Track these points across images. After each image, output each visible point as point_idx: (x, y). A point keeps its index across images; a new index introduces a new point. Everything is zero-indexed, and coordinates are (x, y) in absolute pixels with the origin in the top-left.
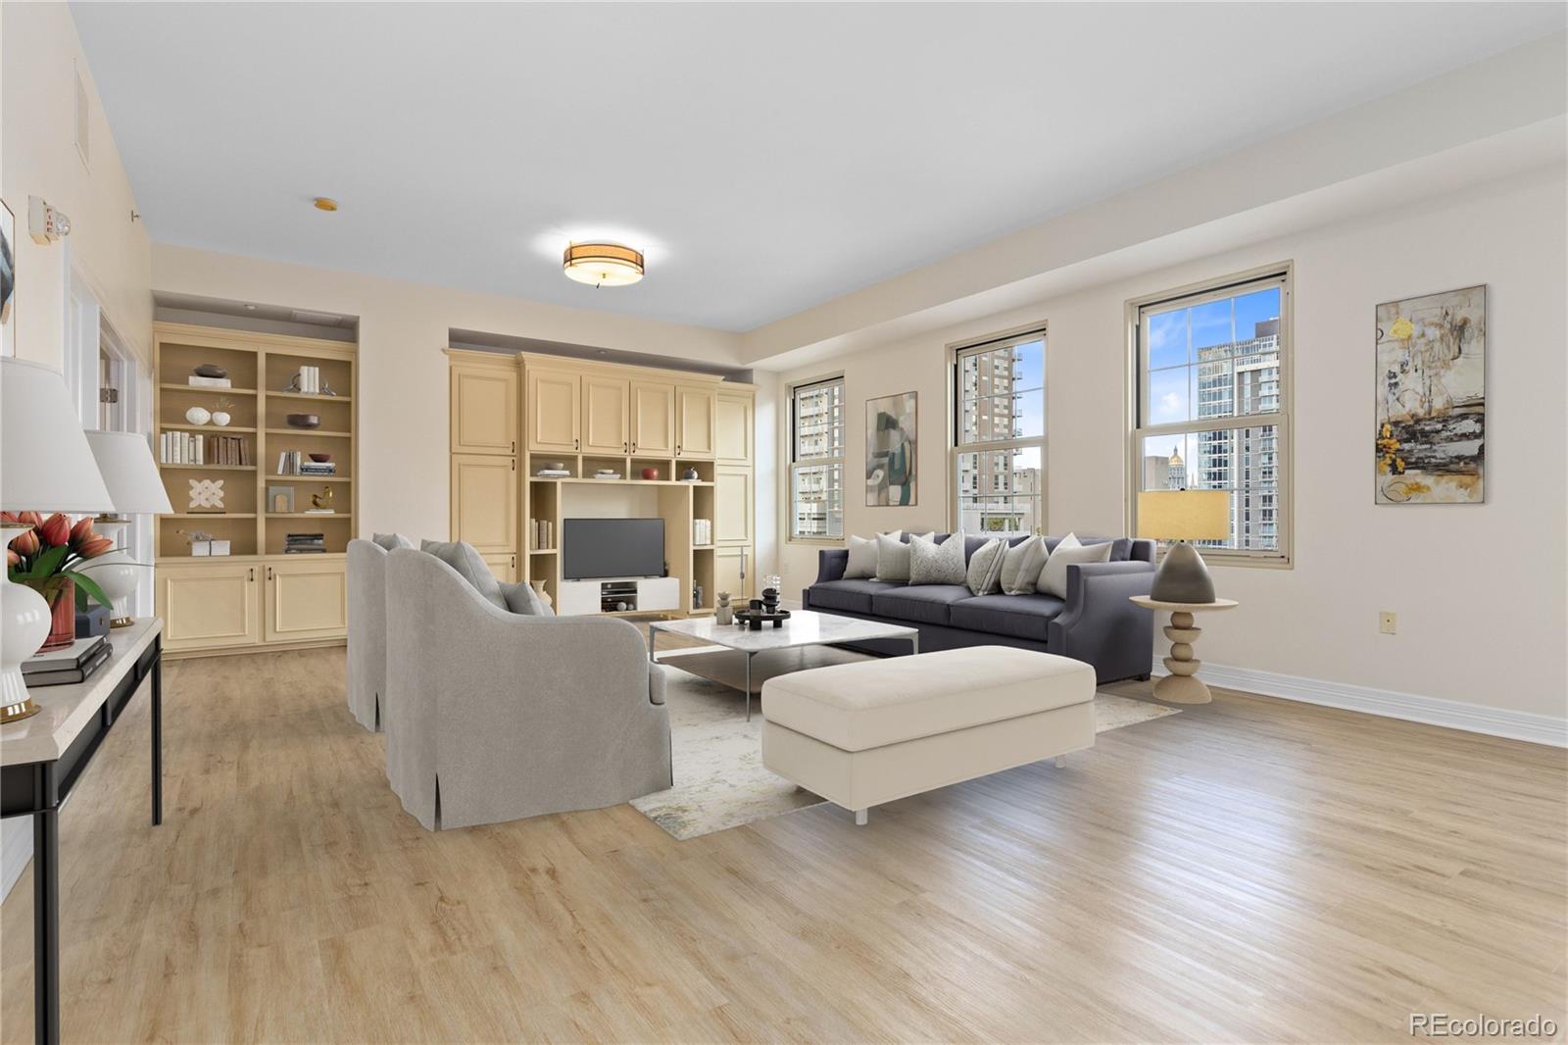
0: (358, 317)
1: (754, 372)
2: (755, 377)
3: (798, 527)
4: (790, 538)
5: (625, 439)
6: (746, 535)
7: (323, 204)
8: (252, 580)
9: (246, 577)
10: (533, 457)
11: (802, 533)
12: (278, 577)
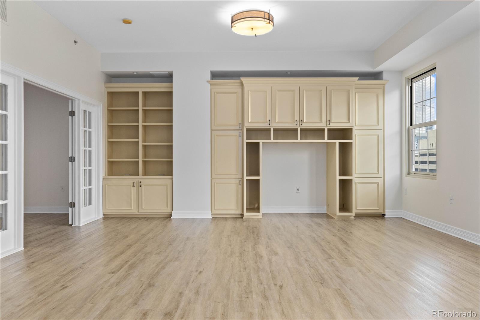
0: (172, 71)
1: (384, 72)
2: (385, 76)
3: (413, 167)
4: (409, 174)
5: (296, 118)
6: (378, 171)
8: (134, 186)
9: (132, 185)
10: (248, 130)
11: (416, 170)
12: (143, 186)
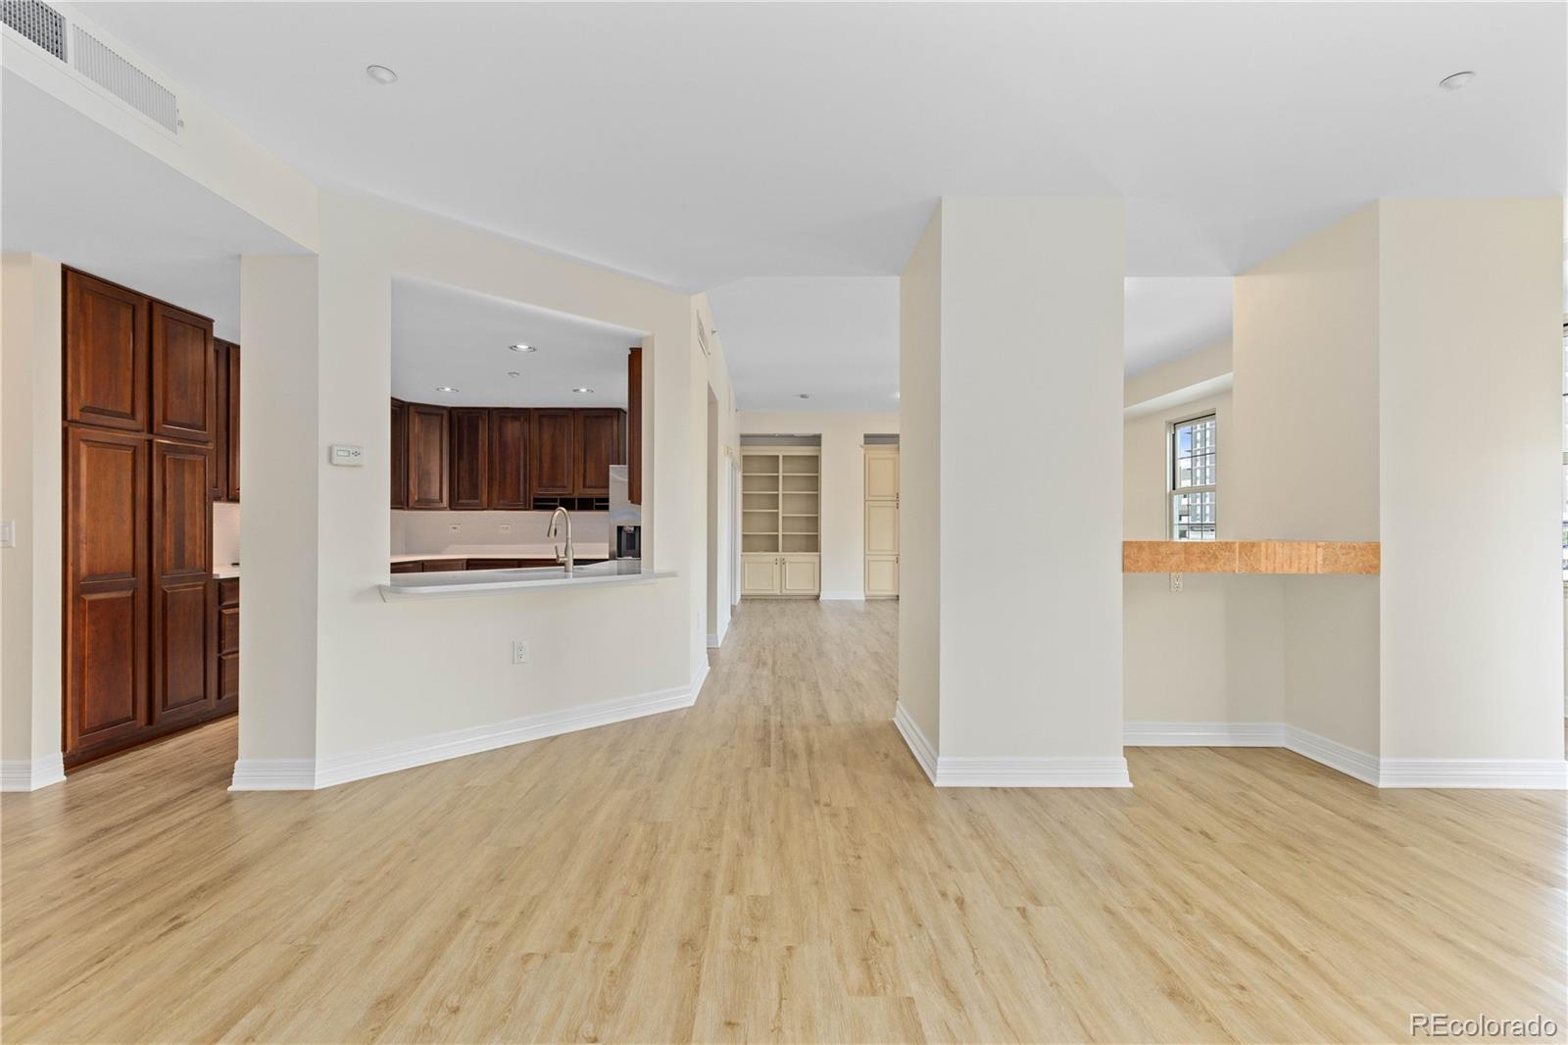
0: (823, 431)
7: (802, 396)
8: (776, 563)
9: (773, 562)
12: (786, 563)
